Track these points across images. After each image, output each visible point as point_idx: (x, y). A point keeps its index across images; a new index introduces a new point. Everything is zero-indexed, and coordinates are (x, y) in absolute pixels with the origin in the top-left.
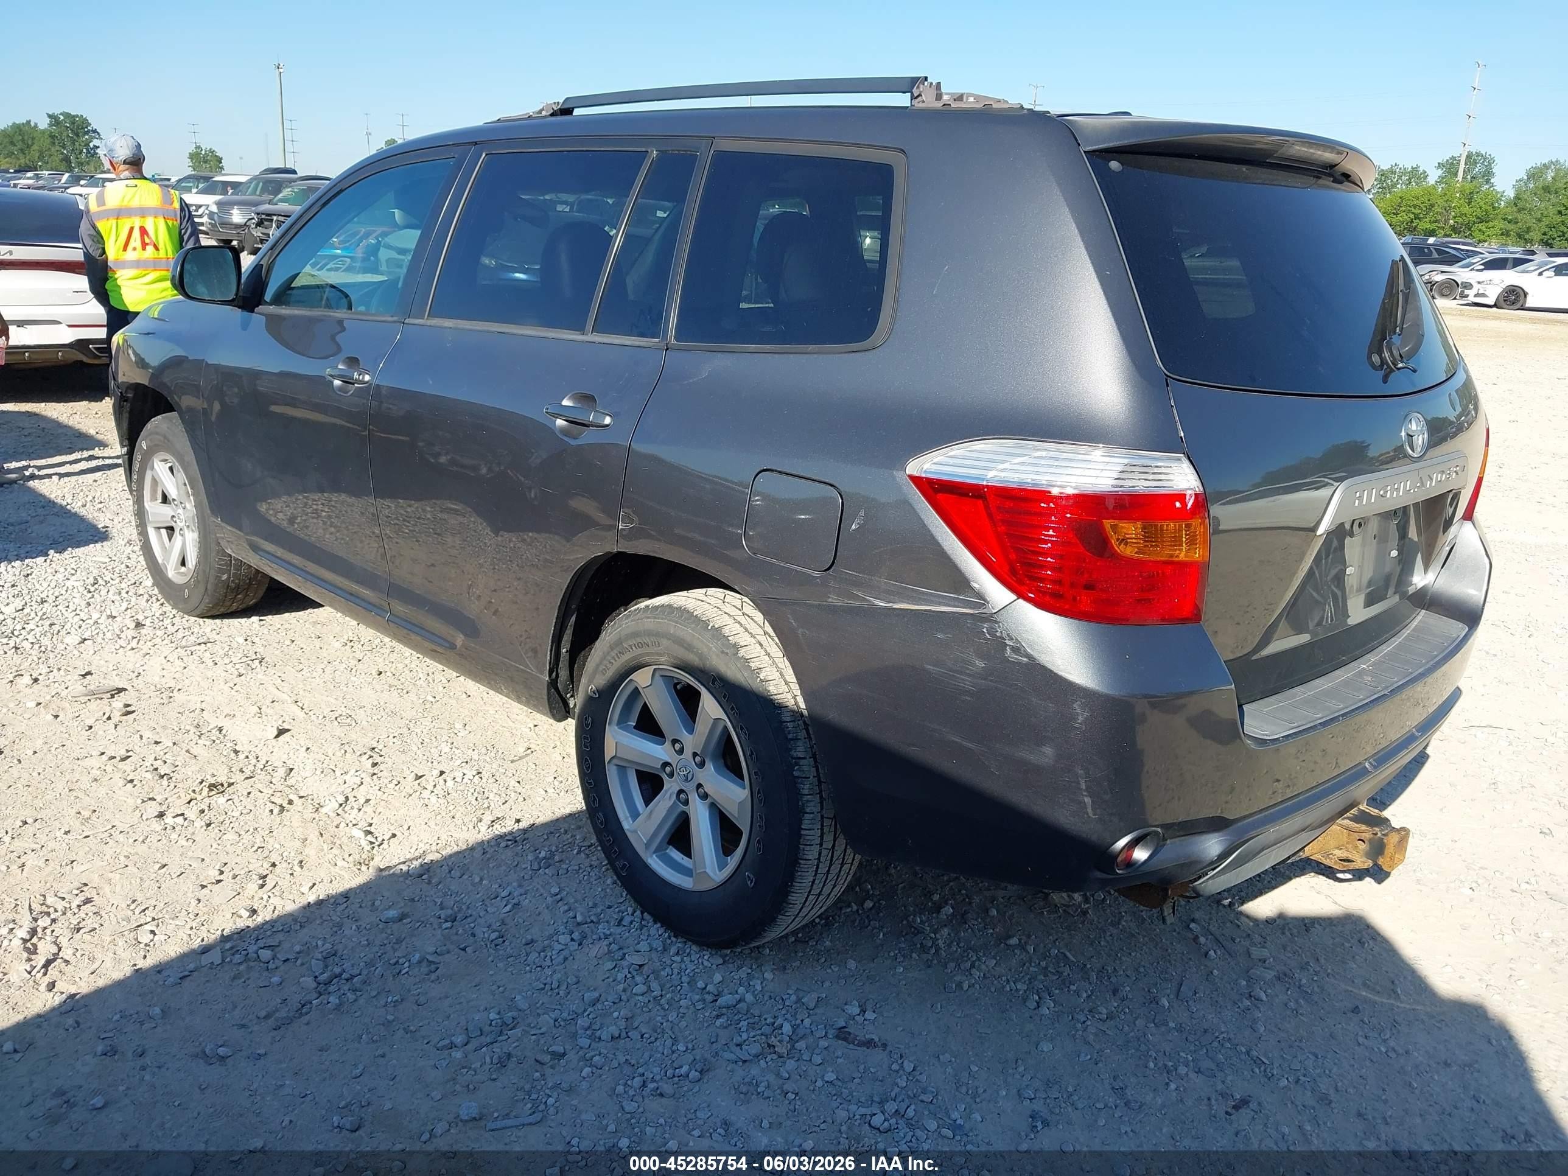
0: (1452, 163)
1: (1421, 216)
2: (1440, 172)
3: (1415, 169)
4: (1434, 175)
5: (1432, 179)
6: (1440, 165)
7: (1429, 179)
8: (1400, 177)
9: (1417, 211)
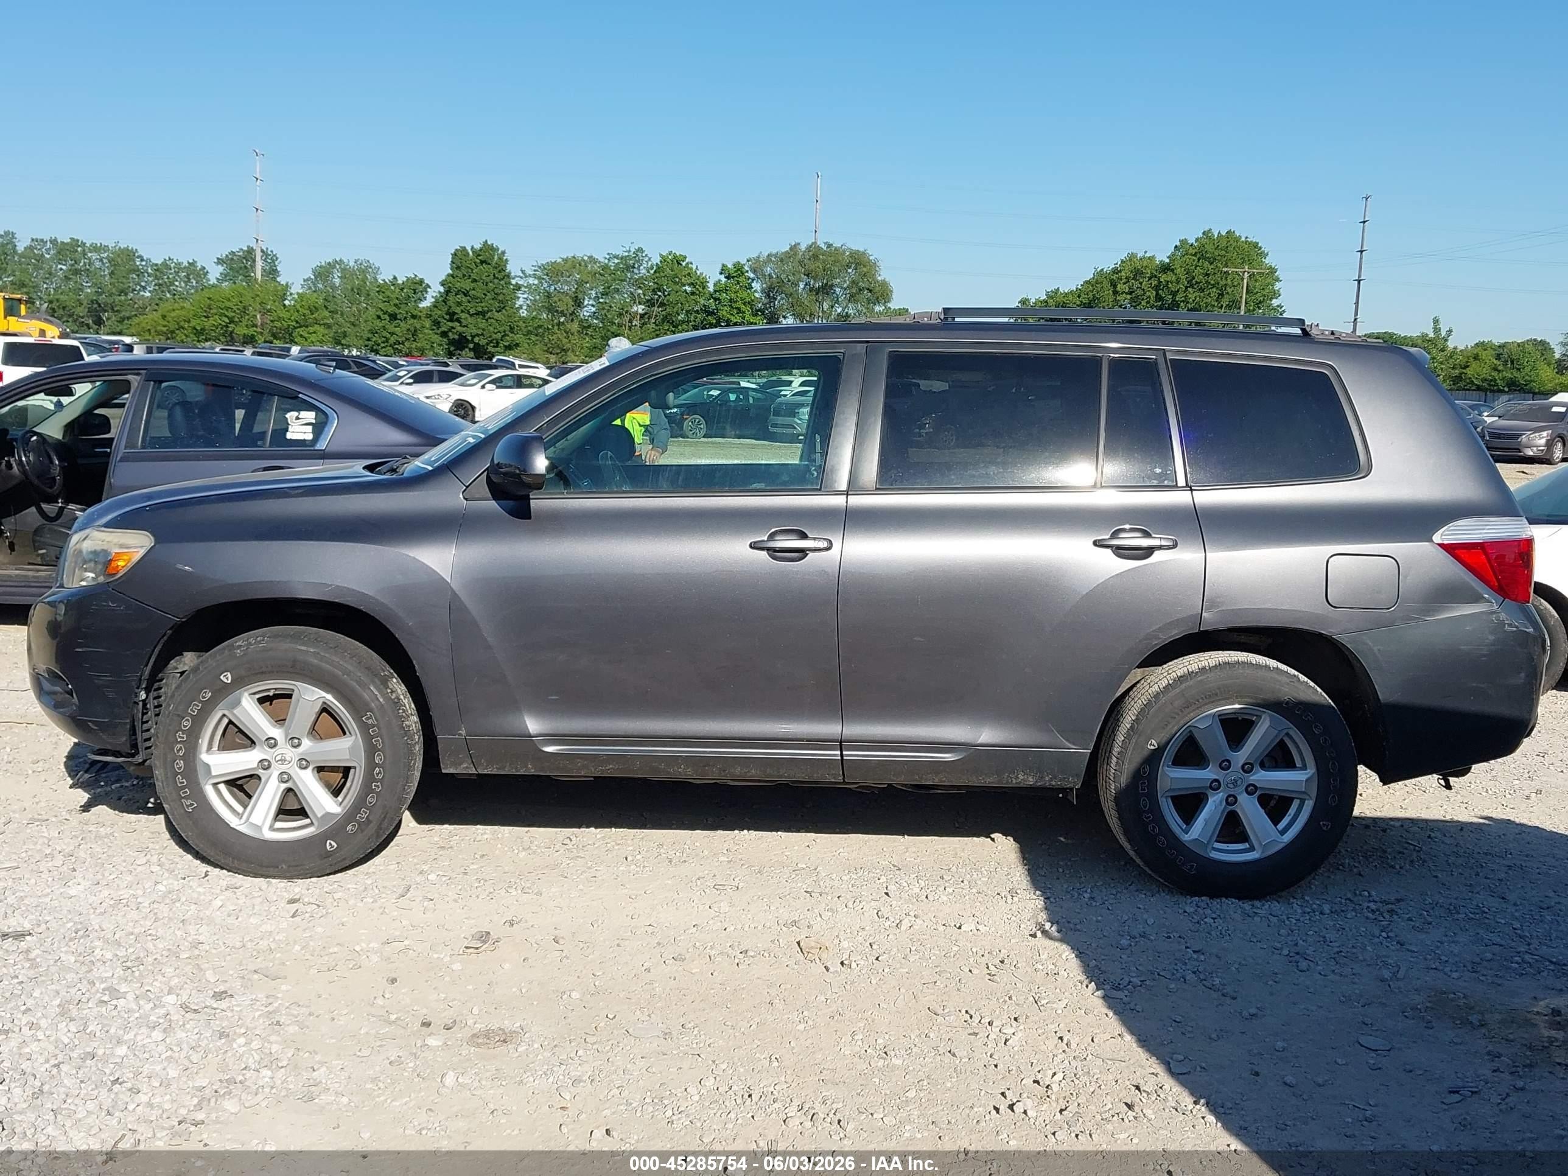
0: (232, 259)
1: (237, 320)
2: (220, 269)
3: (192, 264)
4: (215, 273)
5: (212, 279)
6: (220, 261)
7: (209, 276)
8: (177, 273)
9: (231, 314)
